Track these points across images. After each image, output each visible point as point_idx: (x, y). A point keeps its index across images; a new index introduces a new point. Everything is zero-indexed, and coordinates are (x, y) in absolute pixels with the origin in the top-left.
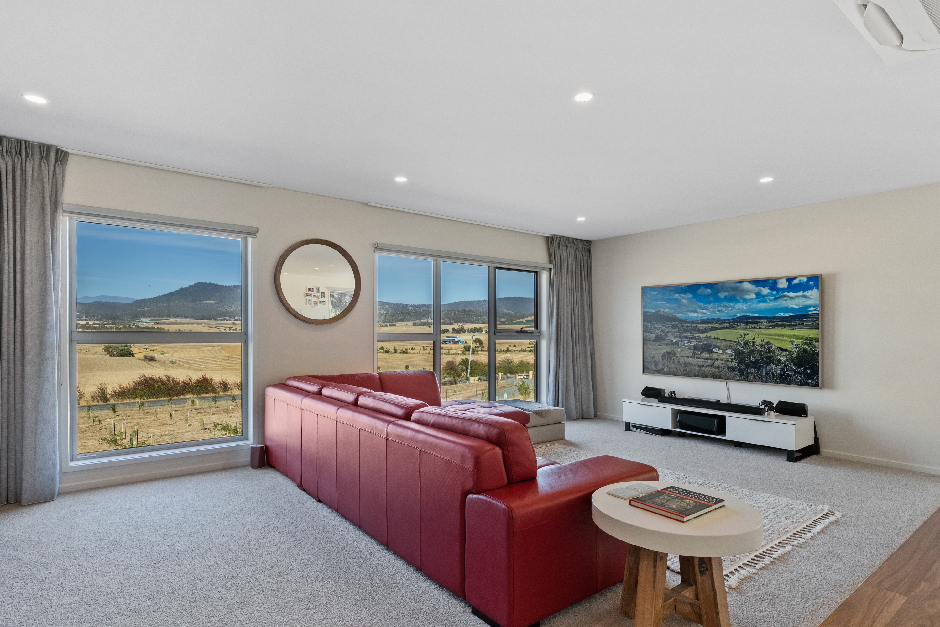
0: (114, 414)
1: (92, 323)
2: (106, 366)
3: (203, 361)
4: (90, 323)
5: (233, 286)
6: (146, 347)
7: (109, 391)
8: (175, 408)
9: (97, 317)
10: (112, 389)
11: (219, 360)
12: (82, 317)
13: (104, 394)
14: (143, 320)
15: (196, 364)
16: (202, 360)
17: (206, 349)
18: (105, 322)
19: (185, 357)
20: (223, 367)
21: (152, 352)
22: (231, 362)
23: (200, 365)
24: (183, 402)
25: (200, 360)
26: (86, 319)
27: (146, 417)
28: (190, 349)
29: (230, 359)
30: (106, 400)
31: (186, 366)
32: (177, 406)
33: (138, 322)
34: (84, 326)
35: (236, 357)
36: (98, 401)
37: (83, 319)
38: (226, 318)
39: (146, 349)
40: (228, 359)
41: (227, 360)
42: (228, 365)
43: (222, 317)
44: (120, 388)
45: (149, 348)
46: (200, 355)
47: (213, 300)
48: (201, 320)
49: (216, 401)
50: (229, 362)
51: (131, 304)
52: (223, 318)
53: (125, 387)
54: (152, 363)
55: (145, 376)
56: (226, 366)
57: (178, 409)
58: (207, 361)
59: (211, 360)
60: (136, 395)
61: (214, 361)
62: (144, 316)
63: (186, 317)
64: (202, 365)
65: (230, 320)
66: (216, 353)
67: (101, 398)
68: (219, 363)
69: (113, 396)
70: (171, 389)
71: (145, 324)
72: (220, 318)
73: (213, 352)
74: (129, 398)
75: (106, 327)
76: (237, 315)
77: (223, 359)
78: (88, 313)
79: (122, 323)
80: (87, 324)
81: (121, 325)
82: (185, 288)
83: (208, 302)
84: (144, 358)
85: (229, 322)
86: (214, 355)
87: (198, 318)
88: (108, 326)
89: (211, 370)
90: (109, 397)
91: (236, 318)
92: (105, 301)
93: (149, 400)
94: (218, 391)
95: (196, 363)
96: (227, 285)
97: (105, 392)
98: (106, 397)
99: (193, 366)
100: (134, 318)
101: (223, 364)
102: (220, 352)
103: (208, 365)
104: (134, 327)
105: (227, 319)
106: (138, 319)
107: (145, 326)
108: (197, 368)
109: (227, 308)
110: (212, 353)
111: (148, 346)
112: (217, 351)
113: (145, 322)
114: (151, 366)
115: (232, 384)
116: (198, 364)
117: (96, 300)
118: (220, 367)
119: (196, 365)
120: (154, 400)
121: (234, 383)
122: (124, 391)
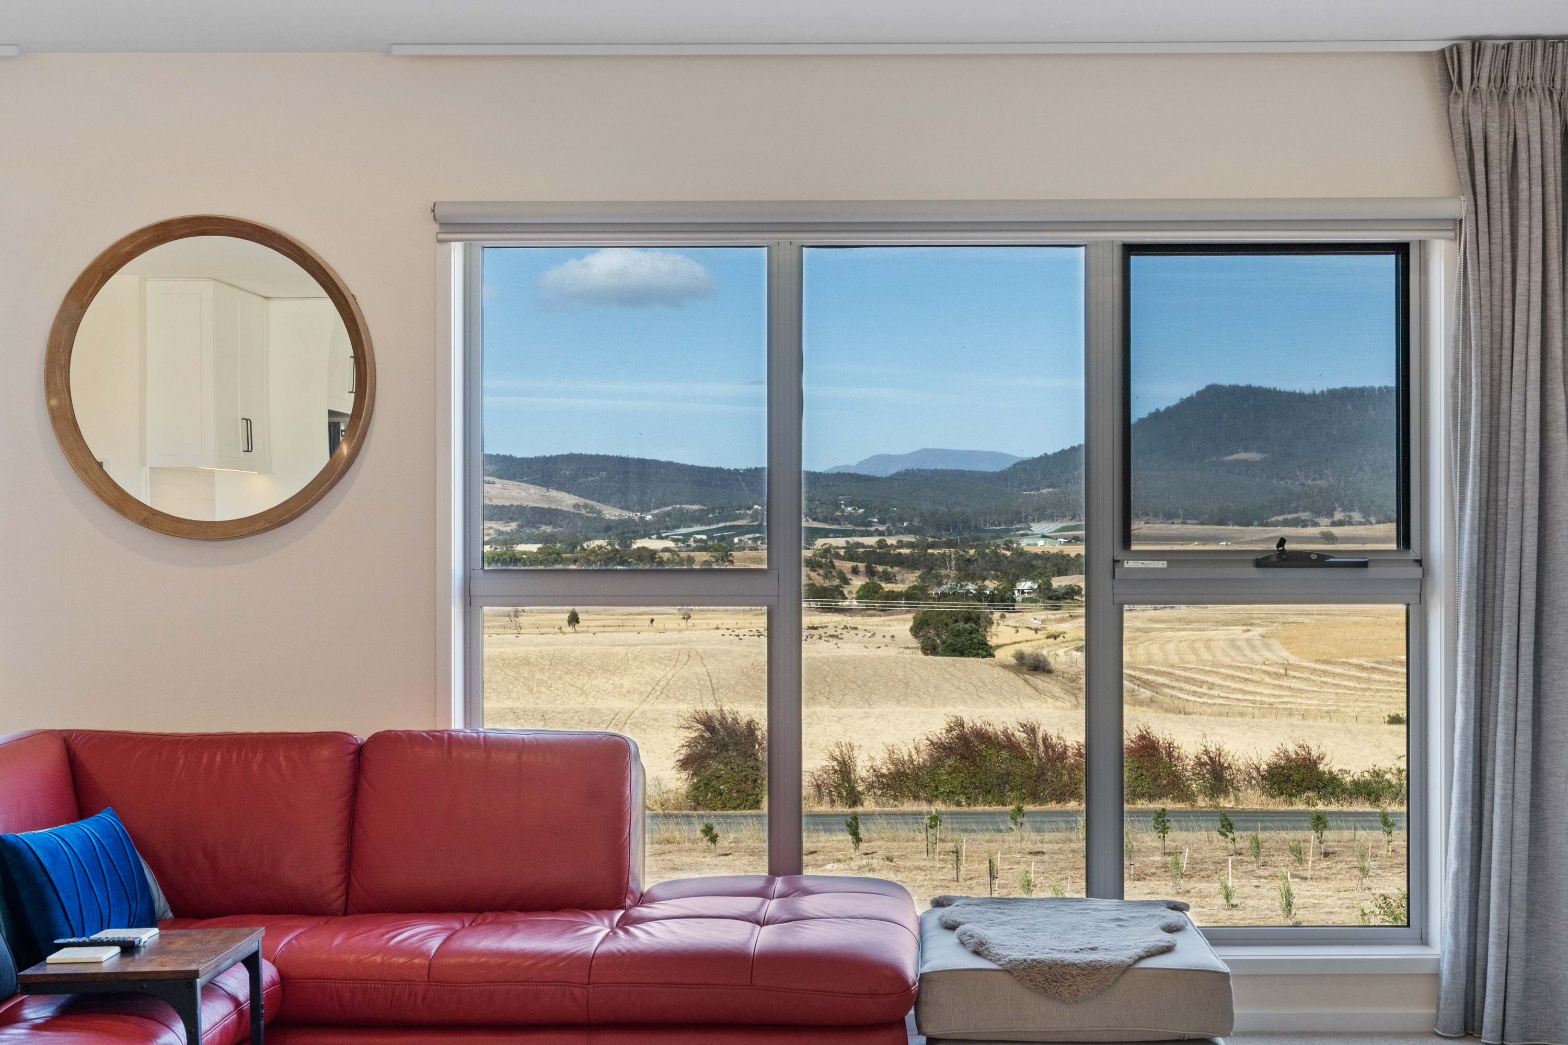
0: (856, 848)
1: (894, 542)
2: (907, 685)
3: (1197, 676)
4: (891, 541)
5: (1329, 391)
6: (1038, 624)
7: (862, 769)
8: (1039, 845)
9: (911, 522)
10: (869, 764)
11: (1250, 677)
12: (870, 524)
13: (849, 780)
14: (1037, 528)
15: (1173, 688)
16: (1193, 676)
17: (1221, 634)
18: (930, 540)
19: (1149, 663)
20: (1262, 703)
21: (1052, 640)
22: (1294, 684)
23: (1188, 692)
24: (1063, 825)
25: (1188, 674)
26: (882, 528)
27: (938, 865)
28: (1169, 634)
29: (1291, 673)
30: (854, 799)
31: (1142, 696)
32: (1048, 836)
33: (1022, 535)
34: (874, 552)
35: (1314, 665)
36: (833, 802)
37: (872, 529)
38: (1304, 515)
39: (1036, 630)
40: (1282, 671)
41: (1278, 675)
42: (1280, 696)
43: (1290, 513)
44: (893, 764)
45: (1043, 629)
46: (1197, 655)
47: (1260, 451)
48: (1218, 524)
49: (1165, 830)
50: (1285, 683)
51: (1004, 477)
52: (1290, 516)
53: (906, 758)
54: (1039, 681)
55: (962, 725)
56: (1272, 700)
57: (1045, 847)
58: (1210, 679)
59: (1226, 677)
60: (937, 788)
61: (1233, 678)
62: (1043, 516)
63: (1169, 516)
64: (1195, 693)
65: (1316, 524)
66: (1253, 648)
67: (840, 793)
68: (1251, 688)
69: (873, 787)
70: (1040, 777)
71: (1041, 542)
72: (1280, 518)
73: (1243, 644)
74: (916, 798)
75: (932, 554)
76: (1342, 505)
77: (1265, 672)
78: (887, 510)
79: (978, 539)
80: (882, 544)
81: (972, 547)
82: (1168, 409)
83: (1242, 456)
84: (1013, 661)
85: (1310, 531)
86: (1245, 655)
87: (1206, 516)
88: (936, 552)
89: (1220, 714)
90: (860, 789)
91: (1338, 516)
92: (932, 468)
93: (973, 809)
94: (1193, 793)
95: (1174, 684)
96: (1307, 390)
97: (850, 773)
98: (853, 788)
99: (1165, 695)
100: (1012, 524)
101: (1266, 692)
102: (1267, 646)
103: (1212, 692)
104: (1008, 553)
105: (1305, 521)
106: (1022, 525)
107: (1039, 551)
108: (1176, 702)
109: (1307, 478)
110: (1238, 649)
111: (1043, 621)
112: (1257, 643)
113: (1044, 536)
114: (1033, 691)
115: (1239, 770)
116: (1181, 689)
117: (908, 466)
118: (1254, 702)
119: (1175, 693)
120: (987, 808)
121: (1248, 766)
122: (904, 774)
